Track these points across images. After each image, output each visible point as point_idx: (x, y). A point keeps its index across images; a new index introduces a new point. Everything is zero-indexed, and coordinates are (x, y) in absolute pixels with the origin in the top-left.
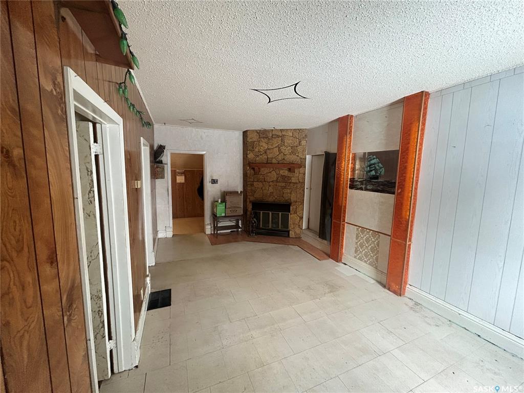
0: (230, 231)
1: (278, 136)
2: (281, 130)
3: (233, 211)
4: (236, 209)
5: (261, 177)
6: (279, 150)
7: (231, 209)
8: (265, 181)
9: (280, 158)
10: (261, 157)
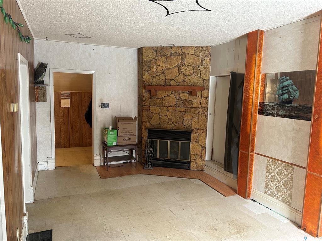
0: (122, 162)
1: (178, 55)
2: (182, 48)
3: (126, 139)
4: (130, 137)
5: (158, 100)
6: (179, 71)
7: (124, 137)
8: (162, 106)
9: (180, 79)
10: (158, 78)
